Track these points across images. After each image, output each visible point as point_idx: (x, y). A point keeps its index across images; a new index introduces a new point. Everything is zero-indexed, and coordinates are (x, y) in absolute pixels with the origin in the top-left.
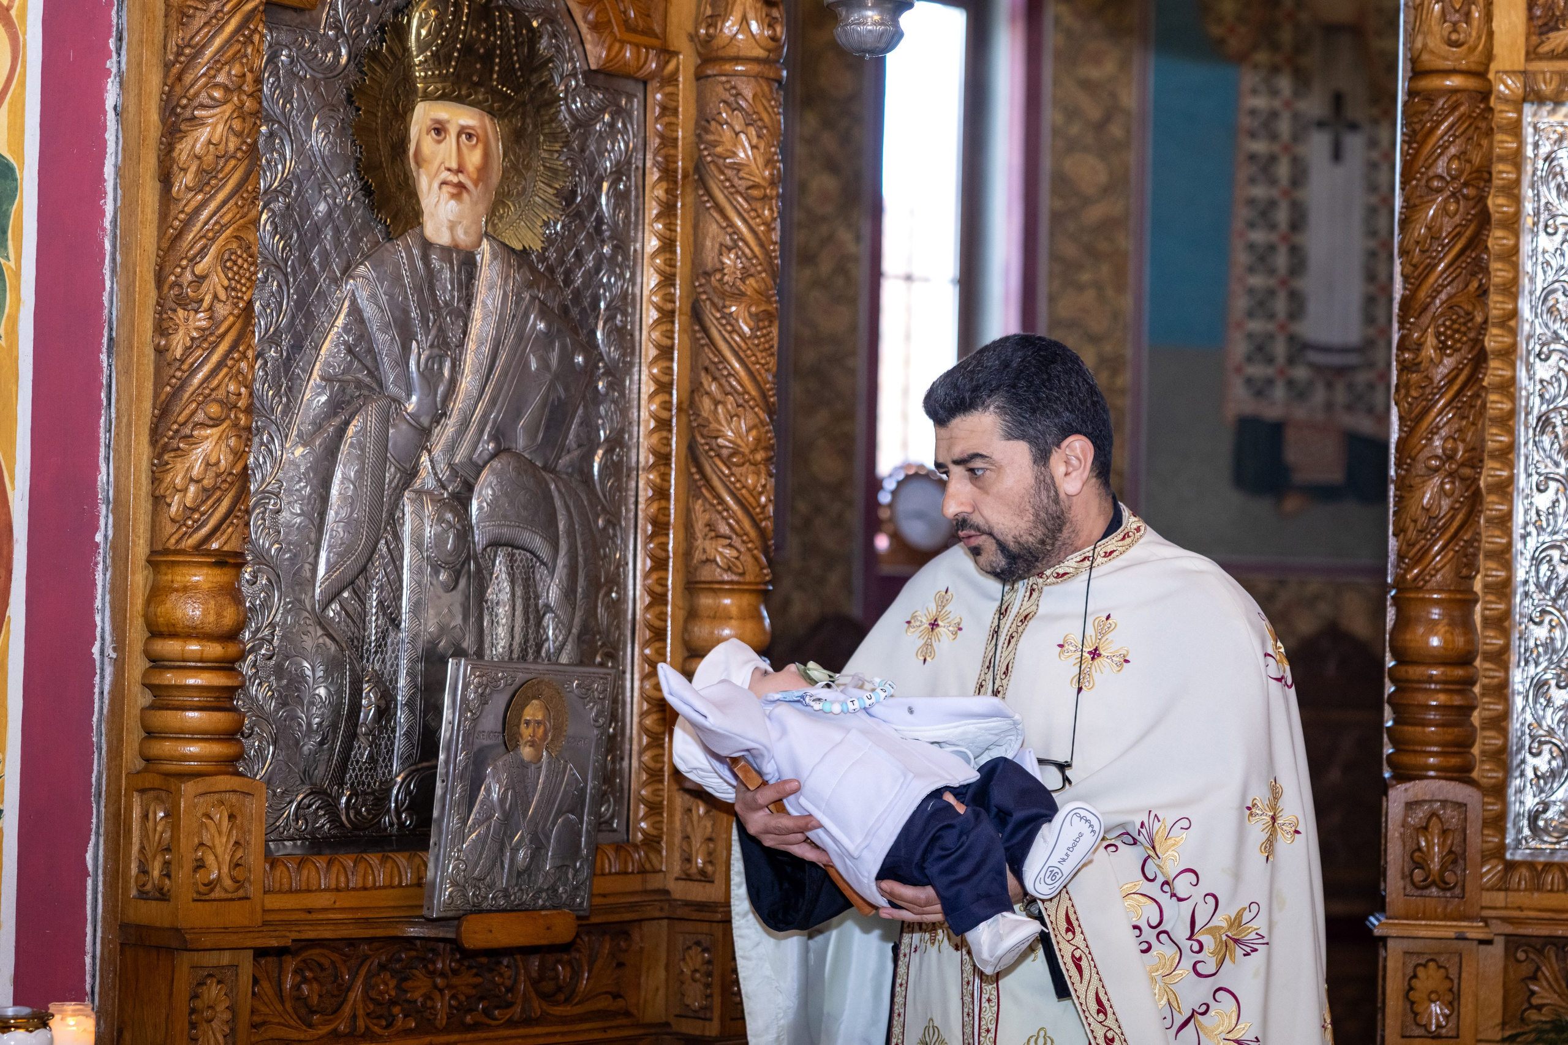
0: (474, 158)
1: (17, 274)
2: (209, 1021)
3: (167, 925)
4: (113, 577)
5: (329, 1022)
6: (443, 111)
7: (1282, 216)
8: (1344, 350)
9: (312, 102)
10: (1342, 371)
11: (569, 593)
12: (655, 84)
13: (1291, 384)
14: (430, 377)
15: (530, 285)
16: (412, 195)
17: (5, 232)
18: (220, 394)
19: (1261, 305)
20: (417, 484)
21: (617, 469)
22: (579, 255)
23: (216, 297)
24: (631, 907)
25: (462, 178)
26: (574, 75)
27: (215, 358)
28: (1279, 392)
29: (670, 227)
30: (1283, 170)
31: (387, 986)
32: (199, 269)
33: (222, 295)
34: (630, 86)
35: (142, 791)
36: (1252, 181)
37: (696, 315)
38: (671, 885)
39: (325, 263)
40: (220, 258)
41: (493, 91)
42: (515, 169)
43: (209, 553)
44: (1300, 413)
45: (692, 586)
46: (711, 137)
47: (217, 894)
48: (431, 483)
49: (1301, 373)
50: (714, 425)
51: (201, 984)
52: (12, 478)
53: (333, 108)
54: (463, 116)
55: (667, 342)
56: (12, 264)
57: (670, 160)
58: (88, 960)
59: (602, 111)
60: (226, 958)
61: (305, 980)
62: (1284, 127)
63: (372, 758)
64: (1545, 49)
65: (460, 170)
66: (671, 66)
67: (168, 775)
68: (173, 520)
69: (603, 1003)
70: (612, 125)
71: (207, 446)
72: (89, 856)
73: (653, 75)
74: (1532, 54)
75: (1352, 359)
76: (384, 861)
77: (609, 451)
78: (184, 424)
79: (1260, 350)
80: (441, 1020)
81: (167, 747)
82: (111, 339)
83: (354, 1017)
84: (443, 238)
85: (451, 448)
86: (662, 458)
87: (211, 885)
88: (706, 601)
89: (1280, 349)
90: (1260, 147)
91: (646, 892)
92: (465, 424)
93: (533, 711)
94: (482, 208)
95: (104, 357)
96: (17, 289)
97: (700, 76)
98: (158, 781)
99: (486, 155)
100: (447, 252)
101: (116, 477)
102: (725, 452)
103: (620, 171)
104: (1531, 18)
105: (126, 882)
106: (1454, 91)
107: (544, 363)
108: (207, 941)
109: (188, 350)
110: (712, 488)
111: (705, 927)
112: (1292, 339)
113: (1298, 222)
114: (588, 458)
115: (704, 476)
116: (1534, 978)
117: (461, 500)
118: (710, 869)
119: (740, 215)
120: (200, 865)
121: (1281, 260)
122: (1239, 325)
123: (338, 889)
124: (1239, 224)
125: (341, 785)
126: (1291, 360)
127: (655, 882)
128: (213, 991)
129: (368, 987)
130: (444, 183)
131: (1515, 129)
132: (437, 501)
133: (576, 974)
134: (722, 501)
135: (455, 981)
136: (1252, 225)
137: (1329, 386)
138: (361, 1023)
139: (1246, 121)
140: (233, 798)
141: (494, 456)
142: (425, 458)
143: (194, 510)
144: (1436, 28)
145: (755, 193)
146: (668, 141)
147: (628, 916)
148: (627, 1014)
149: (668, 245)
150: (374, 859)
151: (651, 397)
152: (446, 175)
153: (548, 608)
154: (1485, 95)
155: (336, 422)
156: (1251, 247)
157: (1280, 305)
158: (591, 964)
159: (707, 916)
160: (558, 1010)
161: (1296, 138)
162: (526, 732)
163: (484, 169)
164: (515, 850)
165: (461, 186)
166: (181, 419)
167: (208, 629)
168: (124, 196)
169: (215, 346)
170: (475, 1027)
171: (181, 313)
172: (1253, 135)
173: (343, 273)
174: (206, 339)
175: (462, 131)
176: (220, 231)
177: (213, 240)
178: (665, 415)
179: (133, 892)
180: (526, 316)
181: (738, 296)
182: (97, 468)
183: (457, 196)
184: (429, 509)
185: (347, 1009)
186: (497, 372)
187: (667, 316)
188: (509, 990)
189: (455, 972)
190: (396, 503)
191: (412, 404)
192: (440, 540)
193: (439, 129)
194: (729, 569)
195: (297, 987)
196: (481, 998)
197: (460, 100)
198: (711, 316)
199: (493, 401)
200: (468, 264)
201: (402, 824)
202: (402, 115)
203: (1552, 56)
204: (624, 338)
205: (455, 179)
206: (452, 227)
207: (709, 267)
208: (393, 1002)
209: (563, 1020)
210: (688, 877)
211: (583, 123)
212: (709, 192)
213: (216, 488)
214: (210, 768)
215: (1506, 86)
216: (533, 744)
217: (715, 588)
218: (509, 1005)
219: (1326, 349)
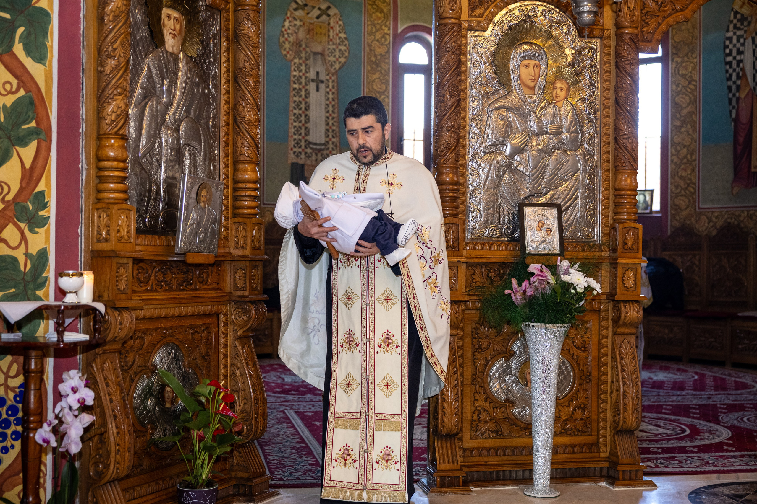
0: (178, 27)
1: (52, 47)
2: (121, 280)
3: (109, 249)
4: (86, 143)
5: (145, 286)
6: (170, 11)
7: (303, 106)
8: (320, 144)
9: (136, 3)
10: (320, 150)
11: (205, 161)
12: (224, 11)
13: (306, 153)
14: (169, 91)
15: (194, 67)
16: (162, 35)
17: (47, 34)
18: (121, 85)
19: (297, 131)
20: (165, 123)
21: (216, 126)
22: (205, 60)
23: (120, 55)
24: (223, 257)
25: (175, 32)
26: (202, 5)
27: (119, 75)
28: (303, 156)
29: (228, 54)
30: (303, 93)
31: (161, 276)
32: (115, 47)
33: (122, 55)
34: (217, 12)
35: (98, 209)
36: (295, 96)
37: (236, 80)
38: (232, 251)
39: (140, 54)
40: (122, 44)
41: (184, 7)
42: (189, 31)
43: (119, 135)
44: (309, 162)
45: (236, 162)
46: (241, 28)
47: (123, 241)
48: (169, 124)
49: (309, 151)
50: (243, 114)
51: (119, 268)
52: (51, 112)
53: (142, 5)
54: (175, 14)
55: (228, 89)
56: (50, 44)
57: (228, 34)
58: (79, 263)
59: (210, 18)
60: (125, 261)
61: (139, 273)
62: (303, 81)
63: (154, 207)
64: (473, 14)
65: (174, 30)
66: (228, 7)
67: (108, 203)
68: (107, 124)
69: (214, 286)
70: (212, 22)
71: (118, 102)
72: (79, 230)
73: (223, 9)
74: (470, 16)
75: (323, 147)
76: (159, 238)
77: (213, 121)
78: (110, 94)
79: (298, 144)
80: (174, 287)
81: (106, 195)
82: (83, 69)
83: (152, 285)
84: (170, 50)
85: (174, 114)
86: (227, 124)
87: (122, 237)
88: (241, 166)
89: (303, 144)
90: (296, 86)
91: (225, 253)
92: (178, 106)
93: (204, 193)
94: (180, 42)
95: (81, 74)
96: (52, 52)
97: (235, 10)
98: (104, 205)
99: (181, 26)
100: (172, 54)
101: (86, 112)
102: (247, 122)
103: (214, 37)
104: (469, 6)
105: (92, 237)
106: (453, 23)
107: (198, 90)
108: (122, 254)
109: (111, 72)
110: (243, 133)
111: (243, 263)
112: (306, 141)
113: (307, 108)
114: (208, 121)
115: (240, 129)
116: (474, 274)
117: (177, 130)
118: (245, 245)
119: (250, 52)
120: (118, 231)
121: (303, 118)
122: (292, 136)
123: (147, 245)
124: (291, 108)
125: (147, 214)
126: (306, 147)
127: (227, 250)
128: (122, 270)
129: (156, 276)
130: (170, 33)
131: (466, 37)
132: (172, 129)
133: (208, 277)
134: (246, 137)
135: (178, 276)
136: (295, 108)
137: (316, 155)
138: (154, 287)
139: (292, 79)
140: (127, 211)
141: (186, 117)
142: (167, 116)
143: (114, 121)
144: (447, 6)
145: (254, 45)
146: (228, 29)
147: (223, 259)
148: (221, 289)
149: (228, 60)
150: (156, 237)
151: (224, 105)
152: (171, 31)
153: (199, 165)
154: (460, 25)
155: (144, 102)
156: (295, 114)
157: (303, 131)
158: (212, 273)
159: (246, 259)
160: (204, 287)
161: (306, 84)
162: (202, 198)
163: (180, 30)
164: (200, 234)
165: (174, 35)
166: (110, 92)
167: (120, 158)
168: (87, 24)
169: (120, 70)
170: (183, 290)
171: (109, 60)
172: (295, 83)
173: (145, 56)
174: (116, 68)
175: (175, 18)
176: (120, 35)
177: (119, 37)
178: (228, 111)
179: (95, 240)
180: (193, 76)
181: (250, 75)
182: (80, 109)
183: (173, 38)
184: (169, 133)
185: (150, 282)
186: (186, 92)
187: (228, 81)
188: (191, 280)
189: (178, 273)
190: (160, 129)
191: (164, 100)
192: (173, 142)
193: (169, 17)
194: (249, 157)
195: (137, 275)
196: (184, 282)
197: (175, 8)
198: (241, 81)
199: (185, 100)
200: (177, 59)
201: (162, 227)
202: (160, 11)
203: (475, 16)
204: (217, 87)
205: (173, 32)
206: (173, 47)
207: (241, 67)
208: (162, 281)
209: (205, 290)
210: (237, 248)
211: (206, 20)
212: (240, 44)
213: (120, 115)
214: (120, 201)
215: (465, 25)
216: (204, 202)
217: (243, 162)
218: (191, 284)
219: (315, 144)
